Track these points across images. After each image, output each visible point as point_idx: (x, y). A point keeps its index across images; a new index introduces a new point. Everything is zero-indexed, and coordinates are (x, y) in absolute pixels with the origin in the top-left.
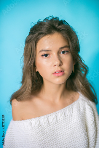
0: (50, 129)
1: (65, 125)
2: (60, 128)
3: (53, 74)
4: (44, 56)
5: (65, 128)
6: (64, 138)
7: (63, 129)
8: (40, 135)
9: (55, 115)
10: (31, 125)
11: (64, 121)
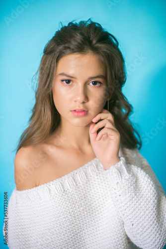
0: (80, 194)
1: (100, 183)
2: (93, 188)
3: (71, 111)
4: (65, 82)
5: (100, 188)
6: (101, 203)
7: (97, 189)
8: (67, 206)
9: (84, 172)
10: (50, 192)
11: (98, 177)
